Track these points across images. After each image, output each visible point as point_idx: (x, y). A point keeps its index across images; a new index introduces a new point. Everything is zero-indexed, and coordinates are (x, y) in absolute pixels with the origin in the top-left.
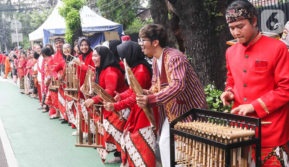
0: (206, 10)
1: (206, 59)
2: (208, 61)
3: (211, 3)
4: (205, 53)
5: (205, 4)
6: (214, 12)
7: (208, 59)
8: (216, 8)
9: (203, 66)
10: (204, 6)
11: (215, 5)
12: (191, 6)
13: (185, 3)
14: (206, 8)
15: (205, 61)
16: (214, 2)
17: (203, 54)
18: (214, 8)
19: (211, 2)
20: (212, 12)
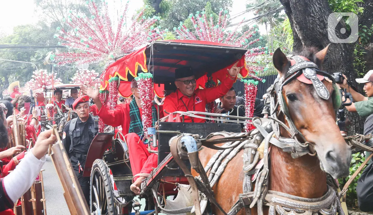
0: (355, 71)
1: (355, 122)
2: (357, 125)
3: (360, 64)
4: (354, 116)
5: (354, 64)
6: (363, 72)
7: (357, 122)
8: (364, 68)
9: (352, 129)
10: (353, 66)
11: (364, 65)
12: (342, 66)
13: (336, 63)
14: (356, 68)
15: (354, 124)
16: (363, 62)
17: (352, 116)
18: (363, 68)
19: (360, 62)
20: (360, 72)
